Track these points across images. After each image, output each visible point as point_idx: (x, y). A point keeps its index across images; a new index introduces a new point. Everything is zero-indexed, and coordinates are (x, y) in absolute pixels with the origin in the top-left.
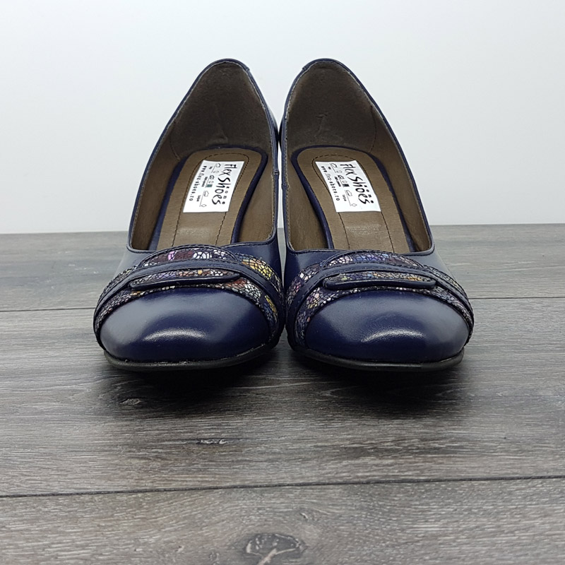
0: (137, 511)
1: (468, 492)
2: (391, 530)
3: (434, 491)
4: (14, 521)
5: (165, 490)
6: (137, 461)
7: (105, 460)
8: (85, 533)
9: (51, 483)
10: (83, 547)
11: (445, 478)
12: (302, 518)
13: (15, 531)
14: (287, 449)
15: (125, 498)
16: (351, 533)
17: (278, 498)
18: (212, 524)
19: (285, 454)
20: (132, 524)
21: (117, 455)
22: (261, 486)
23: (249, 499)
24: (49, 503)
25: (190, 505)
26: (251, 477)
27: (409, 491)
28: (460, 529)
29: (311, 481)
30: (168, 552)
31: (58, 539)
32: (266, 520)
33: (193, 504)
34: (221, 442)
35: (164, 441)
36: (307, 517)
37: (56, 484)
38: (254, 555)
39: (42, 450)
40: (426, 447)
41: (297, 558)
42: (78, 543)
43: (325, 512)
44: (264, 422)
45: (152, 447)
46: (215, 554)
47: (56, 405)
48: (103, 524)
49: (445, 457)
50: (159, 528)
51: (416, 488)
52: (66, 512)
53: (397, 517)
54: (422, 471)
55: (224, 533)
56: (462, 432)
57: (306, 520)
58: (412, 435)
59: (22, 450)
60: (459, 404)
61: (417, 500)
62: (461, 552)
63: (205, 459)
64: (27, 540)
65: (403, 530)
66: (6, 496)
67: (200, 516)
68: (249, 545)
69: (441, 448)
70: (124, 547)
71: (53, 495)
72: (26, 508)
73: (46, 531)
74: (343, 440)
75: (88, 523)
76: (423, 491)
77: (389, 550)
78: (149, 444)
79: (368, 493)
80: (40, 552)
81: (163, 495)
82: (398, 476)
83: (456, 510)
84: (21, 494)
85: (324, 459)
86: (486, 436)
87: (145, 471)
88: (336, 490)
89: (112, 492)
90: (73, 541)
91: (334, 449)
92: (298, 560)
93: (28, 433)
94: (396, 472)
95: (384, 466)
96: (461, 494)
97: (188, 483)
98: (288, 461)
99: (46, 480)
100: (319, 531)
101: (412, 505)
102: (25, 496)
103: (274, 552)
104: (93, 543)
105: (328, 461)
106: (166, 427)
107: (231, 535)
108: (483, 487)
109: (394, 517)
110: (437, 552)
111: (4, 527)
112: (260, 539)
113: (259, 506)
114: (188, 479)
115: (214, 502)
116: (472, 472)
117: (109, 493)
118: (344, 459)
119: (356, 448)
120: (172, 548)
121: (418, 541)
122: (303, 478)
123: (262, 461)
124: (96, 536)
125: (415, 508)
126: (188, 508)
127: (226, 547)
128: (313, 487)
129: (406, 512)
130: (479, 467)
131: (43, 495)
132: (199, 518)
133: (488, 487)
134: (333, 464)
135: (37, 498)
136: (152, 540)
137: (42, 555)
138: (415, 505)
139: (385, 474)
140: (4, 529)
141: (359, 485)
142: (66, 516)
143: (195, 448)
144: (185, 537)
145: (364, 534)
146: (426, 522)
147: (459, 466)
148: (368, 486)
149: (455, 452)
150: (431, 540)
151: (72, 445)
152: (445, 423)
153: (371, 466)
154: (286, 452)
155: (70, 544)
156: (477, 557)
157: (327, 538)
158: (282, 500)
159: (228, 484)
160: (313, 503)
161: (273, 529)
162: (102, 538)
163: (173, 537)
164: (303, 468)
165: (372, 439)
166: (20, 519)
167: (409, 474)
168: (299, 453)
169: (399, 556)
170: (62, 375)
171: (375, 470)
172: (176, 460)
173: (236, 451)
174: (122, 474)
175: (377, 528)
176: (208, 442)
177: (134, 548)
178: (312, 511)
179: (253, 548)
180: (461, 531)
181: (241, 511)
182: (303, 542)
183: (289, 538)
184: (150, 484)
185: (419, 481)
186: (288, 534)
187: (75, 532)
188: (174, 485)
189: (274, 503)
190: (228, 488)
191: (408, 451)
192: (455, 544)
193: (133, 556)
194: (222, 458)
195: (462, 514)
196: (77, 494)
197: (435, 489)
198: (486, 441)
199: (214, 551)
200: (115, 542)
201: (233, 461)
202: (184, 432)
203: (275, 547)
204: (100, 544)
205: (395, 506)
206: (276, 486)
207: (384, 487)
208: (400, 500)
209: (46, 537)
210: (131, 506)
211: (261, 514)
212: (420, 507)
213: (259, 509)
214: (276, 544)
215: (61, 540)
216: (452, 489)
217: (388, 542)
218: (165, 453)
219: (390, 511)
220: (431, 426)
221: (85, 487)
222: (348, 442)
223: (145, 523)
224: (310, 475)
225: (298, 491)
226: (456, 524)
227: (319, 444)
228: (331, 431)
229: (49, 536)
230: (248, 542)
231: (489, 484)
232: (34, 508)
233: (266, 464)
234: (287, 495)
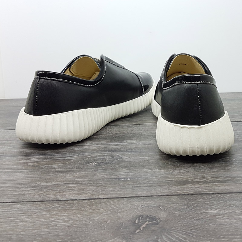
0: (91, 207)
1: (230, 198)
2: (197, 213)
3: (216, 198)
4: (40, 211)
5: (104, 198)
6: (93, 187)
7: (79, 187)
8: (69, 216)
9: (56, 196)
10: (68, 221)
11: (220, 192)
12: (160, 209)
13: (40, 215)
14: (155, 182)
15: (87, 202)
16: (180, 215)
17: (150, 201)
18: (122, 212)
19: (155, 184)
20: (89, 212)
21: (84, 185)
22: (143, 197)
23: (138, 202)
24: (55, 204)
25: (114, 204)
26: (139, 193)
27: (205, 198)
28: (225, 213)
29: (164, 194)
30: (103, 223)
31: (57, 218)
32: (145, 210)
33: (115, 204)
34: (128, 179)
35: (104, 179)
36: (162, 208)
37: (58, 196)
38: (139, 224)
39: (54, 183)
40: (214, 180)
41: (156, 225)
42: (66, 220)
43: (169, 206)
44: (147, 171)
45: (99, 182)
46: (123, 224)
47: (61, 165)
48: (77, 212)
49: (221, 184)
50: (100, 213)
51: (208, 196)
52: (61, 207)
53: (199, 208)
54: (211, 190)
55: (127, 215)
56: (229, 174)
57: (162, 210)
58: (208, 175)
59: (45, 183)
60: (228, 163)
61: (208, 201)
62: (225, 222)
63: (121, 186)
64: (45, 219)
65: (201, 213)
66: (38, 201)
67: (117, 208)
68: (137, 220)
69: (220, 180)
70: (85, 221)
71: (57, 201)
72: (45, 206)
73: (53, 215)
74: (179, 178)
75: (71, 211)
76: (211, 197)
77: (195, 221)
78: (98, 180)
79: (188, 199)
80: (50, 223)
81: (102, 201)
82: (201, 192)
83: (224, 205)
84: (44, 200)
85: (171, 185)
86: (239, 176)
87: (96, 191)
88: (175, 198)
89: (81, 199)
90: (64, 219)
91: (175, 181)
92: (157, 226)
93: (48, 176)
94: (200, 190)
95: (195, 188)
96: (227, 199)
97: (113, 196)
98: (155, 186)
99: (54, 195)
100: (166, 214)
101: (206, 203)
102: (45, 201)
103: (147, 223)
104: (72, 219)
105: (172, 186)
106: (106, 174)
107: (129, 216)
108: (236, 196)
109: (198, 208)
110: (215, 222)
111: (36, 214)
112: (142, 218)
113: (142, 204)
114: (113, 194)
115: (123, 203)
116: (232, 190)
117: (80, 200)
118: (179, 185)
119: (184, 181)
120: (105, 221)
121: (207, 218)
122: (161, 193)
123: (145, 187)
124: (74, 217)
125: (207, 205)
126: (113, 205)
127: (127, 221)
128: (165, 196)
129: (203, 206)
130: (235, 188)
131: (52, 201)
132: (117, 209)
133: (238, 196)
134: (174, 187)
135: (50, 202)
136: (97, 218)
137: (51, 224)
138: (207, 203)
139: (196, 191)
140: (35, 214)
141: (184, 196)
142: (62, 209)
143: (117, 182)
144: (110, 217)
145: (185, 215)
146: (212, 210)
147: (227, 188)
148: (188, 196)
149: (225, 182)
150: (213, 217)
151: (66, 181)
152: (222, 170)
153: (190, 188)
154: (155, 183)
155: (62, 220)
156: (232, 224)
157: (170, 217)
158: (152, 202)
159: (130, 196)
160: (165, 203)
161: (147, 214)
162: (76, 217)
163: (106, 217)
164: (162, 189)
165: (191, 177)
166: (42, 210)
167: (206, 191)
168: (160, 183)
169: (199, 224)
170: (64, 153)
171: (192, 190)
172: (109, 186)
173: (134, 183)
174: (86, 192)
175: (191, 212)
176: (123, 179)
177: (89, 222)
178: (164, 206)
179: (139, 221)
180: (226, 214)
181: (135, 206)
182: (159, 219)
183: (154, 217)
184: (97, 196)
185: (209, 194)
186: (153, 215)
187: (65, 215)
188: (107, 197)
189: (149, 203)
190: (130, 197)
191: (206, 182)
192: (222, 219)
193: (88, 225)
194: (128, 185)
195: (226, 207)
196: (67, 200)
197: (216, 197)
198: (238, 178)
199: (122, 222)
200: (81, 219)
201: (133, 187)
202: (113, 176)
203: (148, 221)
204: (75, 220)
205: (198, 204)
206: (150, 196)
207: (195, 196)
208: (201, 201)
209: (53, 217)
210: (89, 205)
211: (142, 208)
212: (209, 204)
213: (142, 206)
214: (148, 219)
215: (59, 219)
216: (223, 197)
217: (195, 218)
218: (105, 184)
219: (197, 206)
220: (216, 172)
221: (70, 197)
222: (181, 179)
223: (94, 212)
224: (164, 191)
225: (159, 198)
226: (224, 211)
227: (169, 180)
228: (175, 174)
229: (54, 217)
230: (137, 219)
231: (238, 195)
232: (49, 206)
233: (146, 188)
234: (154, 200)
